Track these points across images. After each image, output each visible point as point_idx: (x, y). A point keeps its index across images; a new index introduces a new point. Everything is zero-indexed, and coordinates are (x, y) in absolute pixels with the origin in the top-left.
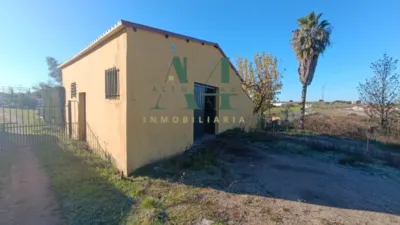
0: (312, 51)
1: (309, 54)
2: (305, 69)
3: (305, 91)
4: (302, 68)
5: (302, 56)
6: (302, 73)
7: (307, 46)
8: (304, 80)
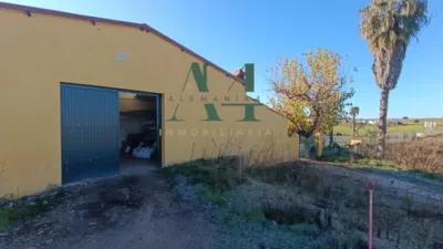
0: (393, 36)
1: (387, 40)
2: (383, 64)
3: (385, 99)
4: (378, 64)
5: (377, 46)
6: (379, 70)
7: (383, 30)
8: (382, 81)
